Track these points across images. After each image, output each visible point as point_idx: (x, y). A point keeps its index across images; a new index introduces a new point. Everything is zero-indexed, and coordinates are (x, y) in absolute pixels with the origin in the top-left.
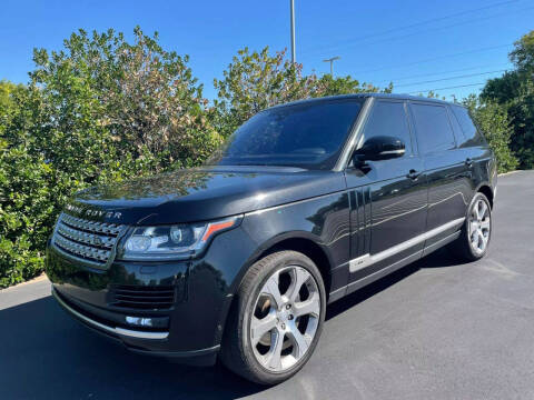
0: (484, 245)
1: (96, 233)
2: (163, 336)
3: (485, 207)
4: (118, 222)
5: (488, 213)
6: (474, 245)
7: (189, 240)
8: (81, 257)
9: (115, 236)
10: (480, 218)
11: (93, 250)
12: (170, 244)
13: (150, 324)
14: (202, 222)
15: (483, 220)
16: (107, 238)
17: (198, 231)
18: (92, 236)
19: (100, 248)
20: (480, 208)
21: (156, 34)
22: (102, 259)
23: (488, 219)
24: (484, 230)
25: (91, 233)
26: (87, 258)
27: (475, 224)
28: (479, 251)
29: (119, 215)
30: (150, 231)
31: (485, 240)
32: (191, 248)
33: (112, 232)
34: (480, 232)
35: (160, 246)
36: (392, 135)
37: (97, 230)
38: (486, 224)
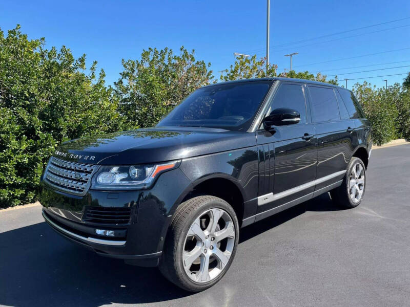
0: (360, 196)
1: (76, 171)
2: (122, 243)
3: (361, 168)
4: (92, 163)
5: (363, 173)
6: (352, 196)
7: (143, 176)
8: (65, 187)
9: (90, 173)
10: (357, 176)
11: (74, 182)
12: (129, 179)
13: (113, 235)
14: (152, 164)
15: (360, 177)
16: (84, 174)
17: (149, 170)
18: (73, 172)
19: (79, 181)
20: (357, 169)
21: (193, 51)
22: (80, 188)
23: (363, 177)
24: (360, 185)
25: (73, 170)
26: (69, 188)
27: (353, 181)
28: (356, 201)
29: (93, 158)
30: (115, 169)
31: (361, 192)
32: (143, 182)
33: (88, 170)
34: (357, 187)
35: (122, 180)
36: (291, 108)
37: (77, 168)
38: (362, 181)
